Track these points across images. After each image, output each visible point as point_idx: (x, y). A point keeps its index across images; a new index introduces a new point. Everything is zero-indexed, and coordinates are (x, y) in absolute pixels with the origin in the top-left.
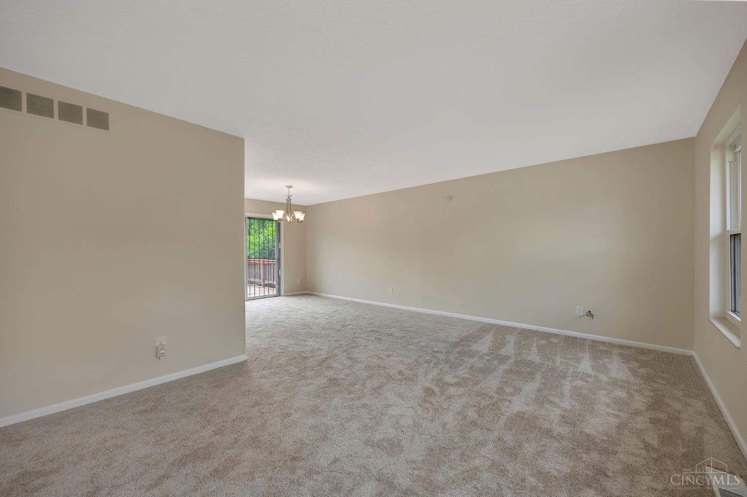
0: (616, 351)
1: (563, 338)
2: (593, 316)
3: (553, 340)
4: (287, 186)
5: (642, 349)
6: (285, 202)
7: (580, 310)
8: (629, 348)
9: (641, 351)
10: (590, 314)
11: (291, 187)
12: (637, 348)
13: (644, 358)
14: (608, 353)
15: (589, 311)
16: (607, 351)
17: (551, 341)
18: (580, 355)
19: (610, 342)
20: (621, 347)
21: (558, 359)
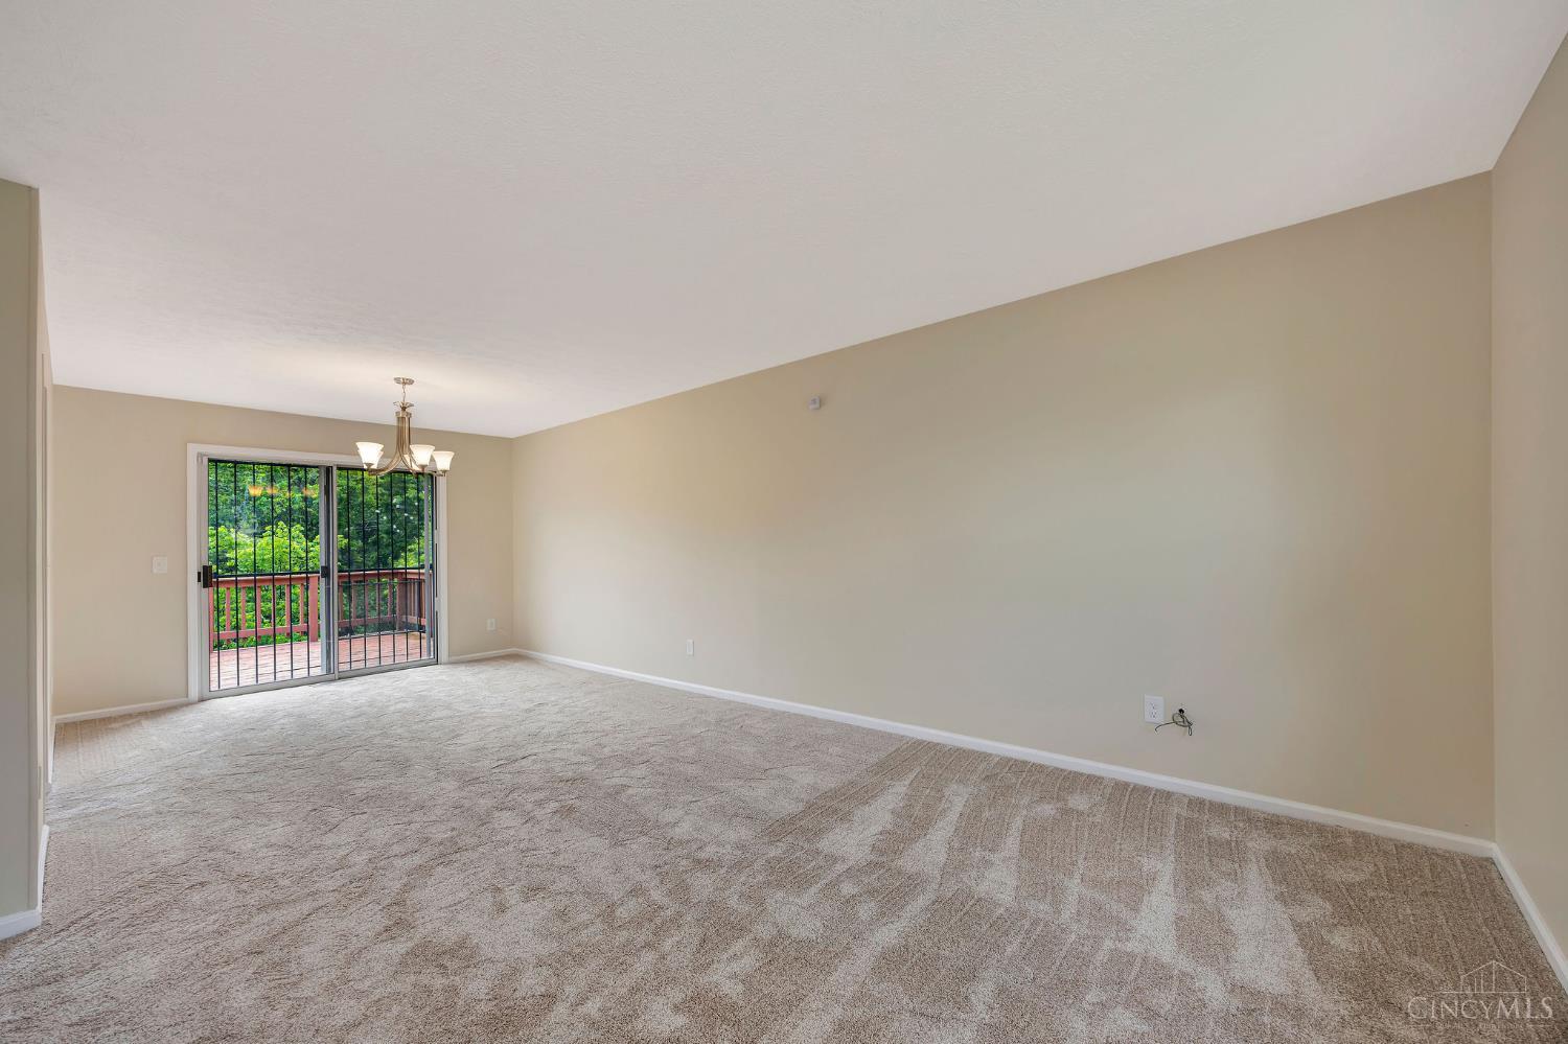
0: (1259, 843)
1: (1108, 791)
2: (1190, 724)
3: (1079, 802)
4: (397, 380)
5: (1336, 832)
6: (393, 421)
7: (1157, 709)
8: (1299, 827)
9: (1331, 841)
10: (1181, 718)
11: (411, 382)
12: (1321, 829)
13: (1341, 874)
14: (1233, 851)
15: (1181, 711)
16: (1229, 843)
17: (1070, 805)
18: (1148, 864)
19: (1242, 804)
20: (1274, 824)
21: (1074, 887)
